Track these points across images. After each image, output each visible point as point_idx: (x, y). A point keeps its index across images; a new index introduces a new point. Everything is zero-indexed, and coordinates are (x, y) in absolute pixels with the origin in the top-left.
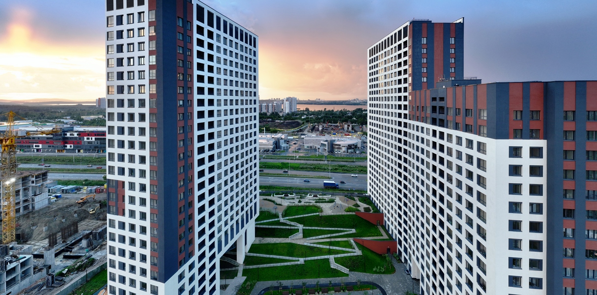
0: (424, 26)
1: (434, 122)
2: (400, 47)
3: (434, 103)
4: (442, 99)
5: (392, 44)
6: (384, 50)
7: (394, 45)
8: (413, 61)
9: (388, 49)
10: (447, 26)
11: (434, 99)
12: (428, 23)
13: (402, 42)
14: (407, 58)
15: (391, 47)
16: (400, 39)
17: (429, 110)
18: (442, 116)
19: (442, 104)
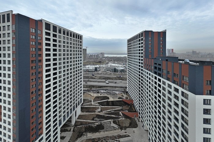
0: (150, 33)
1: (155, 73)
2: (140, 40)
3: (156, 66)
4: (160, 65)
5: (136, 39)
6: (133, 41)
7: (137, 39)
8: (145, 46)
9: (135, 41)
10: (159, 33)
11: (155, 64)
12: (151, 31)
13: (141, 38)
14: (143, 45)
15: (136, 40)
16: (140, 37)
17: (153, 68)
18: (159, 72)
19: (160, 67)
